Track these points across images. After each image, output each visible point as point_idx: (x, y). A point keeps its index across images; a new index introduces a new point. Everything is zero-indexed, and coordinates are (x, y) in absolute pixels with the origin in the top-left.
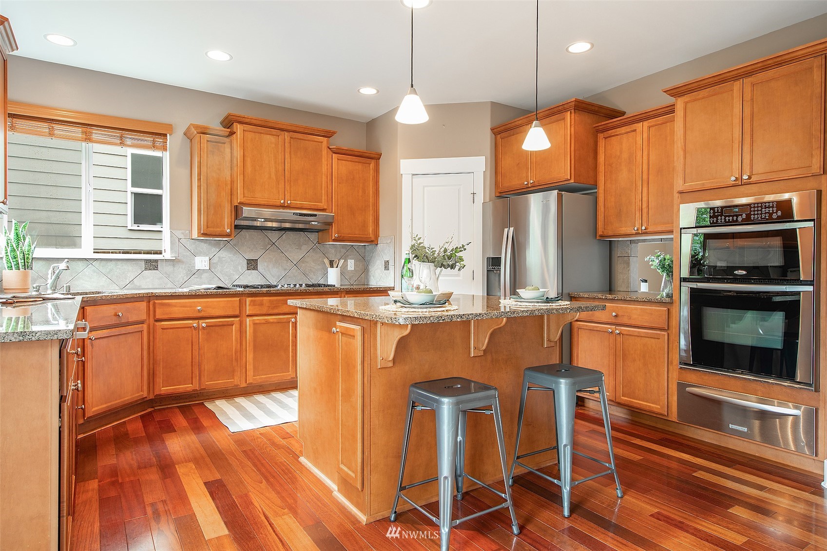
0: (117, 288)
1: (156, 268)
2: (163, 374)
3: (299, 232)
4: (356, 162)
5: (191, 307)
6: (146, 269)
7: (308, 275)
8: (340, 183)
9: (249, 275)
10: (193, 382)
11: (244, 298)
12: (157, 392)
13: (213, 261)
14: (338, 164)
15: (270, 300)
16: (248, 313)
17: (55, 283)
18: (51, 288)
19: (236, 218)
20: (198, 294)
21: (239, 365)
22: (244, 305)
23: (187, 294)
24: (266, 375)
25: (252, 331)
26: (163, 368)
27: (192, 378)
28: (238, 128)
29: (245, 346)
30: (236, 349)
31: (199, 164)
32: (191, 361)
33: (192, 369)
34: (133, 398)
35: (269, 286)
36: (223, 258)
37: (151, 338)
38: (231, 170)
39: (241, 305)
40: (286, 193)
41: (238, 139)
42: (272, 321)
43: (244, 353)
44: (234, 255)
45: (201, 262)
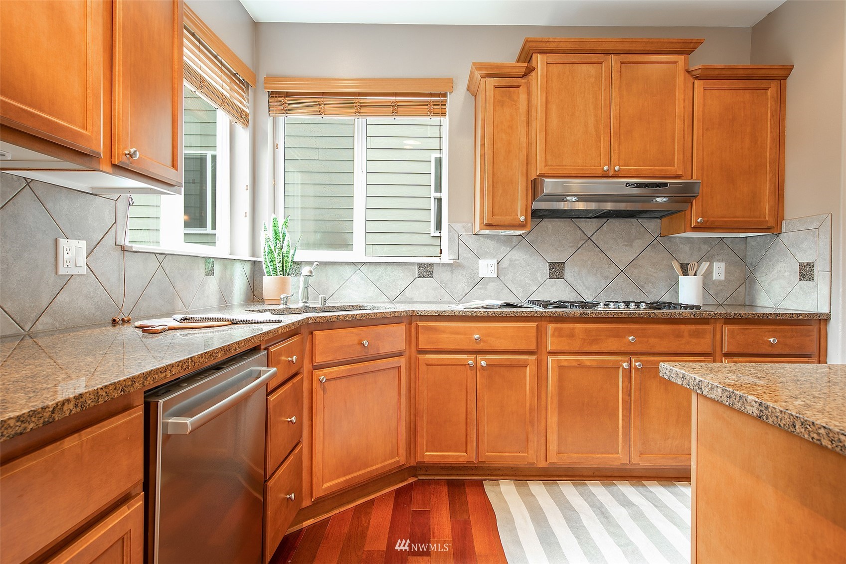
0: (387, 300)
1: (430, 275)
2: (427, 431)
3: (629, 220)
4: (739, 89)
5: (465, 334)
6: (419, 276)
7: (642, 287)
8: (707, 130)
9: (552, 286)
10: (468, 449)
11: (544, 324)
12: (419, 459)
13: (502, 265)
14: (704, 97)
15: (586, 330)
16: (550, 348)
17: (306, 294)
18: (302, 300)
19: (534, 198)
20: (475, 314)
21: (535, 432)
22: (544, 335)
23: (460, 314)
24: (579, 453)
25: (556, 378)
26: (427, 423)
27: (466, 443)
28: (539, 61)
29: (545, 401)
30: (530, 405)
31: (483, 122)
32: (465, 418)
33: (466, 430)
34: (385, 466)
35: (583, 305)
36: (516, 260)
37: (413, 377)
38: (528, 126)
39: (540, 334)
40: (612, 154)
41: (539, 78)
42: (588, 364)
43: (544, 412)
44: (531, 257)
45: (486, 268)
